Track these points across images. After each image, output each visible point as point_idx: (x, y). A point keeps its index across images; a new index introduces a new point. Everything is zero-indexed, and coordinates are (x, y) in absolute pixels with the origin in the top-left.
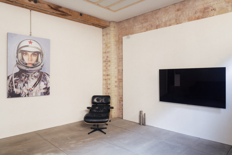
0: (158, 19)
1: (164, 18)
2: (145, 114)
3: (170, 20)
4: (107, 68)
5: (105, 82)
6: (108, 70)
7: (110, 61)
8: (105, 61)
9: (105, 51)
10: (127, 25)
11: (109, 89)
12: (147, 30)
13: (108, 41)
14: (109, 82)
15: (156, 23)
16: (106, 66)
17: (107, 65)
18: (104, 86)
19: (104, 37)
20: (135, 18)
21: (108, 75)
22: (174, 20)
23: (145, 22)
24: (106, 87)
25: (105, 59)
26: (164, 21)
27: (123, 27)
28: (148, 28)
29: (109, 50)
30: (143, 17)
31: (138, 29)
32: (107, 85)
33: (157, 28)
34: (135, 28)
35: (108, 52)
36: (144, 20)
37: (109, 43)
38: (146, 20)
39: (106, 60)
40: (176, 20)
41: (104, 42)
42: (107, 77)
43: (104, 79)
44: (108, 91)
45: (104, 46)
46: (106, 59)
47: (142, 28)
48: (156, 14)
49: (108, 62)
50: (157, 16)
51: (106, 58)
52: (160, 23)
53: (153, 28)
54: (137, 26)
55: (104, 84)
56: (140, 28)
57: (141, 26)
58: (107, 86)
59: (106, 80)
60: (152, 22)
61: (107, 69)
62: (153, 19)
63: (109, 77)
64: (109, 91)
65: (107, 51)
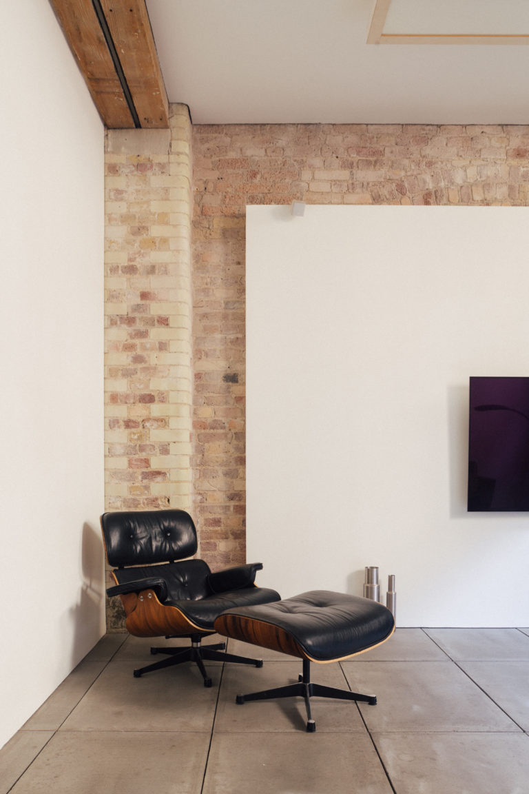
0: (430, 164)
1: (463, 172)
2: (391, 579)
3: (486, 186)
4: (138, 359)
5: (121, 436)
6: (151, 370)
7: (164, 321)
8: (130, 321)
9: (124, 262)
10: (263, 152)
11: (159, 479)
12: (377, 200)
13: (155, 207)
14: (156, 435)
15: (425, 182)
16: (129, 347)
17: (137, 341)
18: (122, 463)
19: (120, 182)
20: (309, 130)
21: (148, 399)
22: (505, 189)
23: (368, 163)
24: (130, 464)
25: (124, 309)
26: (459, 178)
27: (232, 155)
28: (385, 192)
29: (155, 257)
30: (352, 139)
31: (325, 187)
32: (143, 455)
33: (427, 203)
34: (306, 175)
35: (152, 270)
36: (358, 153)
37: (163, 219)
38: (374, 159)
39: (137, 315)
40: (511, 188)
41: (121, 208)
42: (139, 412)
43: (112, 424)
44: (147, 488)
45: (121, 232)
46: (137, 308)
47: (352, 188)
48: (425, 140)
49: (151, 322)
50: (429, 151)
51: (138, 301)
52: (442, 184)
53: (405, 199)
54: (322, 175)
55: (119, 450)
56: (335, 182)
57: (344, 175)
58: (147, 462)
59: (129, 424)
60: (403, 173)
61: (140, 366)
62: (406, 162)
63: (156, 409)
64: (157, 488)
65: (138, 263)
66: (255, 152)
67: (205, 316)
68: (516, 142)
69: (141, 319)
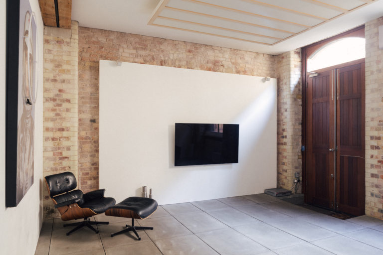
0: (162, 51)
1: (173, 55)
2: (151, 190)
3: (180, 60)
4: (58, 115)
5: (50, 144)
6: (63, 119)
7: (68, 101)
8: (54, 100)
9: (51, 77)
10: (105, 40)
11: (66, 160)
12: (145, 62)
13: (65, 58)
14: (65, 143)
15: (161, 57)
16: (53, 110)
17: (57, 108)
18: (51, 154)
19: (50, 47)
20: (122, 35)
21: (62, 130)
22: (185, 62)
23: (142, 48)
24: (54, 155)
25: (52, 95)
26: (171, 57)
27: (94, 39)
28: (148, 59)
29: (64, 76)
30: (137, 40)
31: (128, 55)
32: (60, 151)
33: (162, 65)
34: (121, 50)
35: (63, 81)
36: (139, 45)
37: (68, 62)
38: (145, 48)
39: (57, 98)
40: (187, 62)
41: (51, 57)
42: (58, 135)
43: (46, 139)
44: (61, 163)
45: (50, 66)
46: (57, 95)
47: (137, 56)
48: (161, 43)
49: (63, 101)
50: (162, 47)
51: (58, 93)
52: (166, 58)
53: (155, 62)
54: (126, 51)
55: (49, 149)
56: (131, 54)
57: (134, 51)
58: (61, 153)
59: (53, 139)
60: (154, 53)
61: (58, 117)
62: (155, 50)
63: (65, 134)
64: (65, 163)
65: (58, 78)
66: (102, 39)
67: (83, 98)
68: (188, 48)
69: (59, 99)
